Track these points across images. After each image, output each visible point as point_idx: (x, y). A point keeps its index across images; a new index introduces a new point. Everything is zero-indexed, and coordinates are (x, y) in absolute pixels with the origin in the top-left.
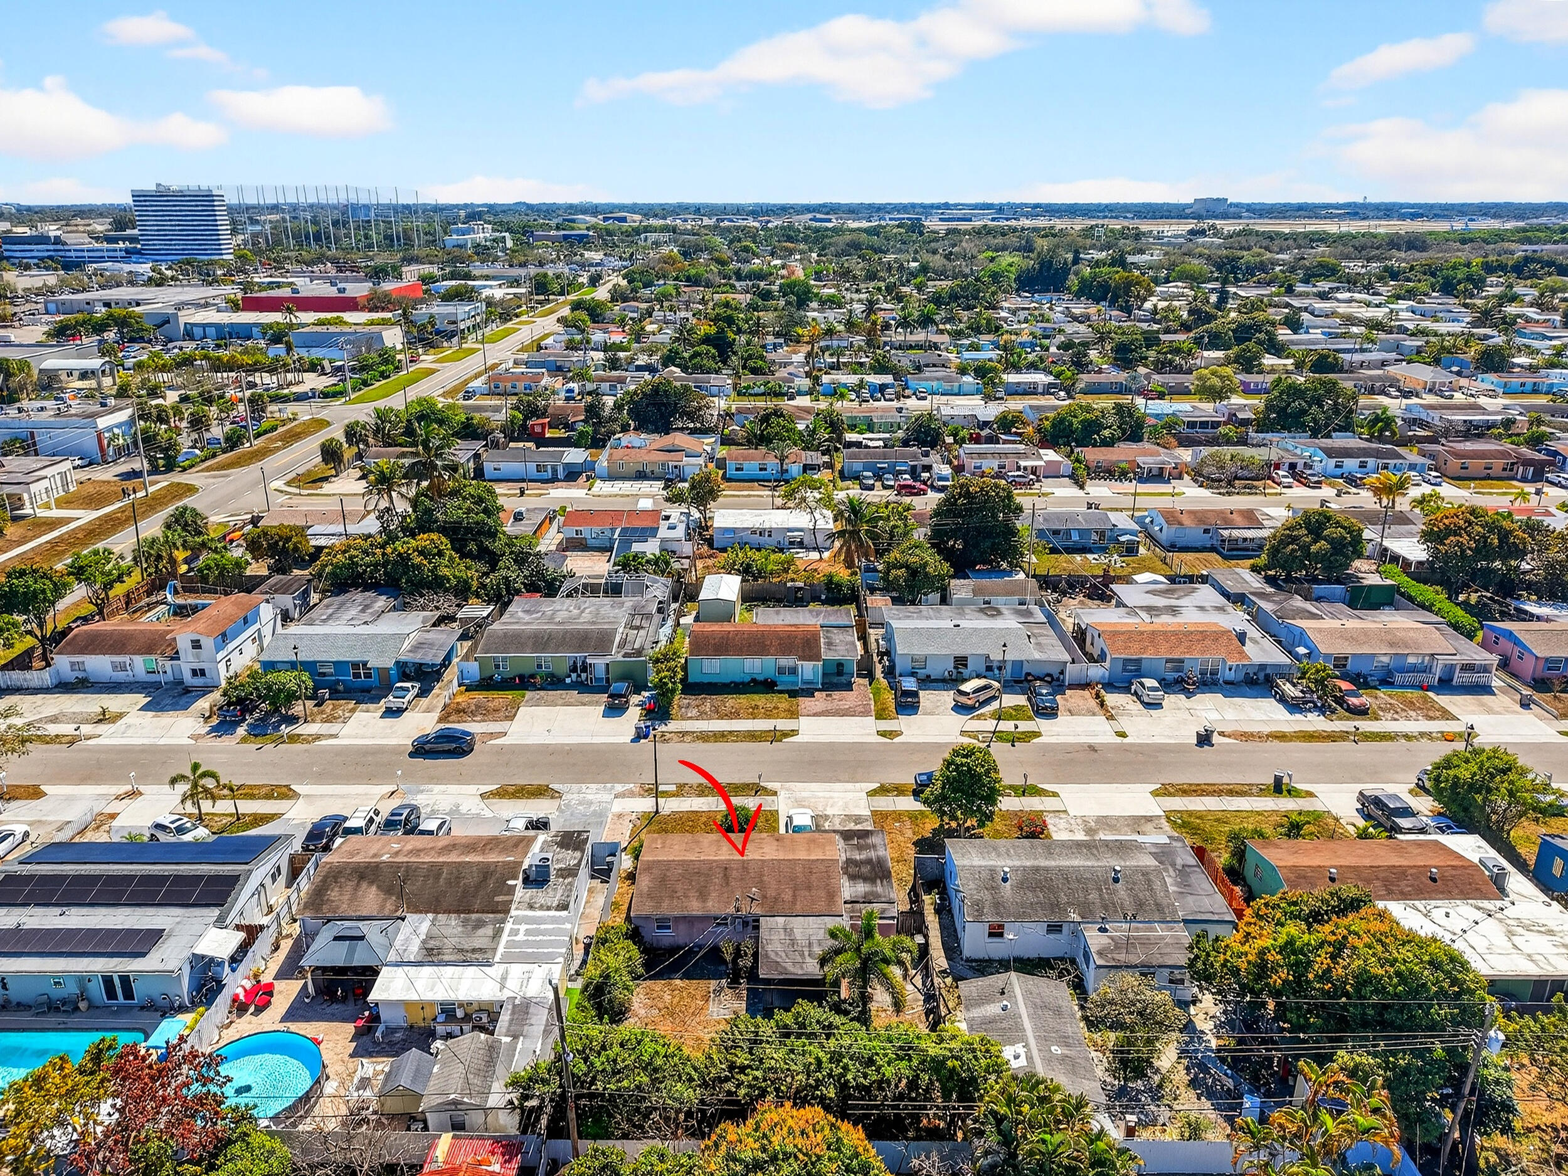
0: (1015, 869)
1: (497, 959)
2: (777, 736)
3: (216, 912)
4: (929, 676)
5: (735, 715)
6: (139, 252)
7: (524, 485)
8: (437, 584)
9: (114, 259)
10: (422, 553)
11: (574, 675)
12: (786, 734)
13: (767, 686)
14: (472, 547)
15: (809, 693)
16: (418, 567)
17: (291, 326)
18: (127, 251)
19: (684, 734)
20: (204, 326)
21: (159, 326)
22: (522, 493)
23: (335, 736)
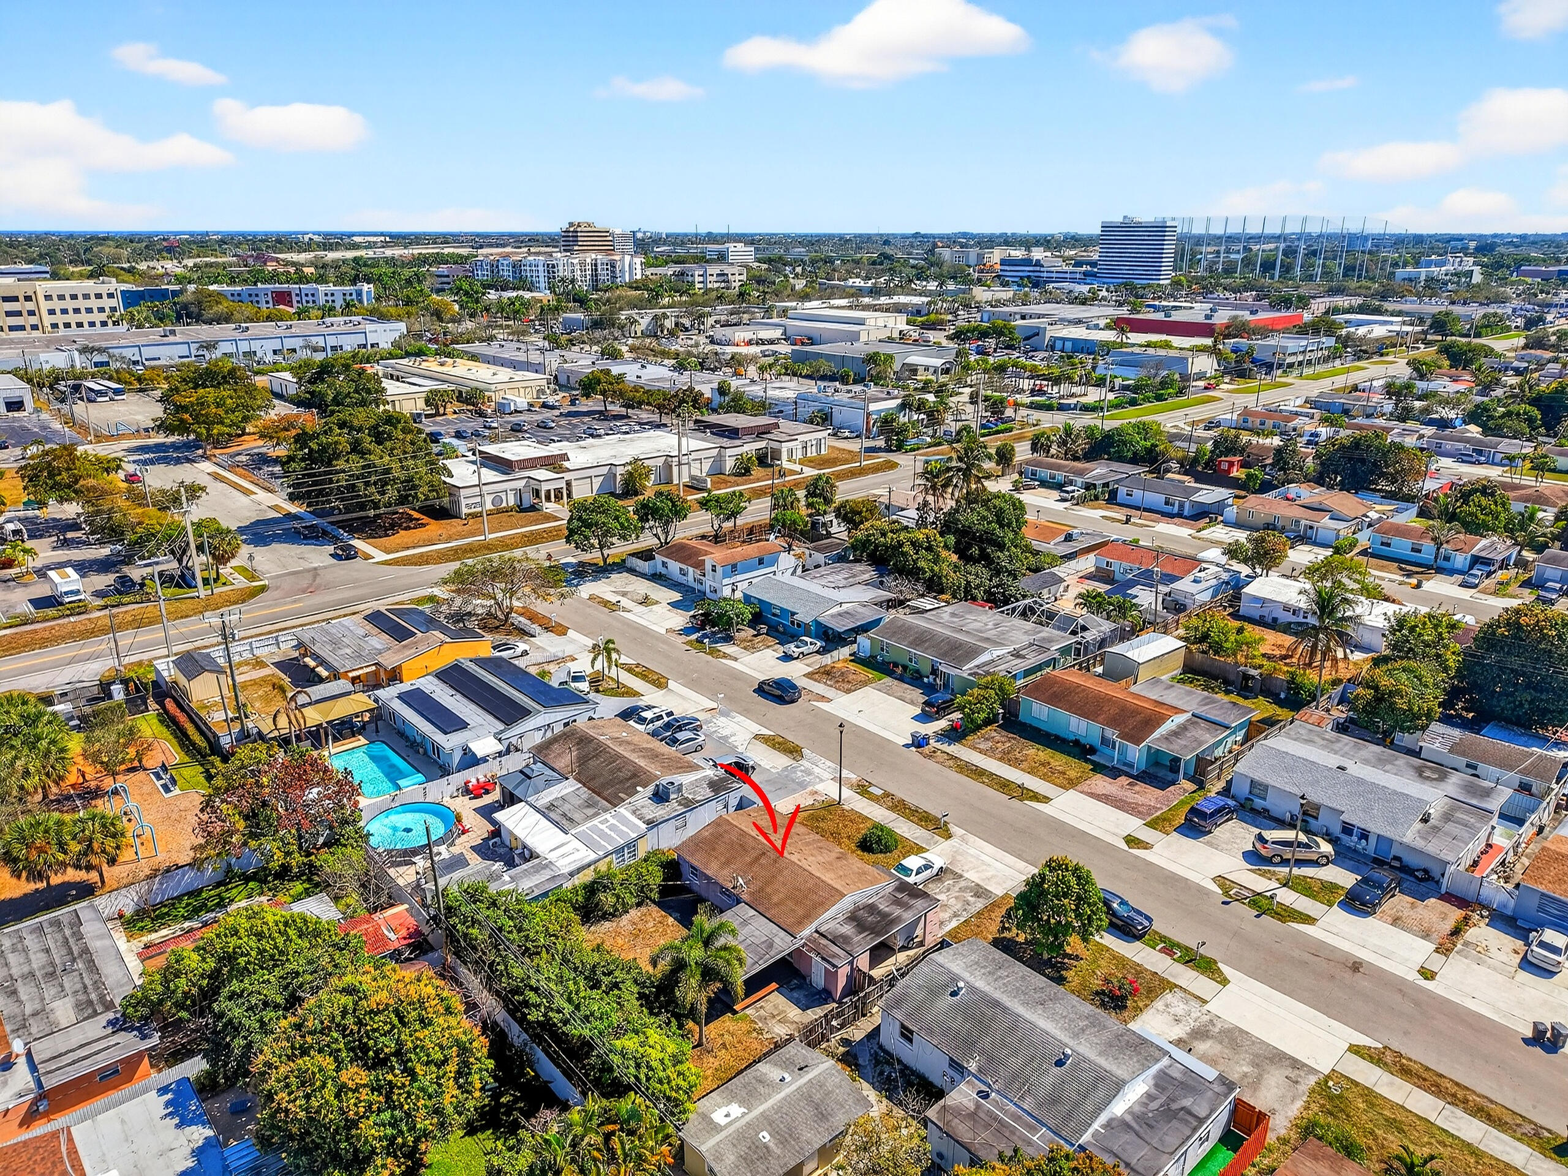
0: (972, 989)
1: (573, 832)
2: (1024, 794)
3: (501, 726)
4: (1266, 810)
5: (1015, 763)
6: (1094, 275)
7: (1133, 512)
8: (911, 573)
9: (1073, 280)
10: (913, 544)
11: (931, 677)
12: (1036, 797)
13: (1080, 750)
14: (975, 551)
15: (1114, 773)
16: (904, 554)
17: (1122, 345)
18: (1085, 274)
19: (953, 757)
20: (1064, 340)
21: (1027, 338)
22: (1127, 521)
23: (736, 659)
